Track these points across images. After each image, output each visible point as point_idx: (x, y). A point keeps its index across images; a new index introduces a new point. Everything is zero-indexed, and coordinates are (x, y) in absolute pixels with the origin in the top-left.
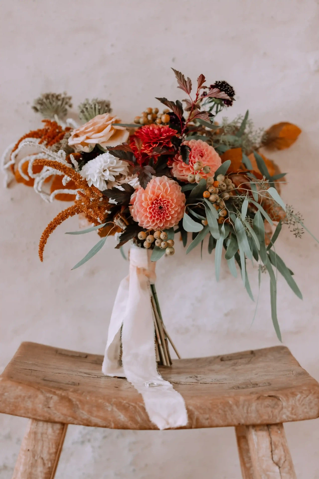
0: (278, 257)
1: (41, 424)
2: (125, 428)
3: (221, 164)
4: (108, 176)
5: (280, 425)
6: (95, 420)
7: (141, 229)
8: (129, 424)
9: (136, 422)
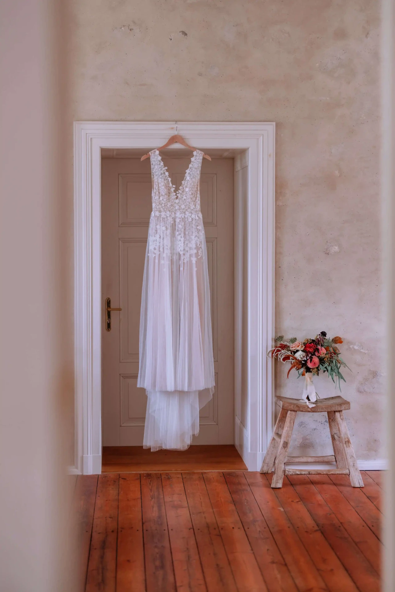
0: (340, 373)
1: (292, 412)
2: (310, 412)
3: (326, 352)
4: (302, 356)
5: (341, 411)
6: (303, 410)
7: (311, 369)
8: (311, 411)
9: (312, 411)
